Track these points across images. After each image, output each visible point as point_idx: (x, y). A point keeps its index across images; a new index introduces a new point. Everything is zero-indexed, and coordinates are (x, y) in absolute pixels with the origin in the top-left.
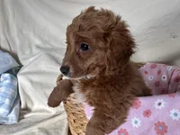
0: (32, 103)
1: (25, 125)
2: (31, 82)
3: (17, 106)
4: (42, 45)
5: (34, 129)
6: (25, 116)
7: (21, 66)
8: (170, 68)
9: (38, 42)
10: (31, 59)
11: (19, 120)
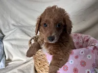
0: (12, 57)
1: (10, 69)
2: (12, 45)
3: (4, 59)
4: (16, 24)
5: (15, 70)
6: (9, 64)
7: (4, 36)
8: (83, 36)
9: (13, 22)
10: (10, 32)
11: (6, 66)
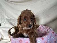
2: (3, 30)
4: (8, 19)
6: (1, 41)
9: (6, 17)
10: (4, 23)
